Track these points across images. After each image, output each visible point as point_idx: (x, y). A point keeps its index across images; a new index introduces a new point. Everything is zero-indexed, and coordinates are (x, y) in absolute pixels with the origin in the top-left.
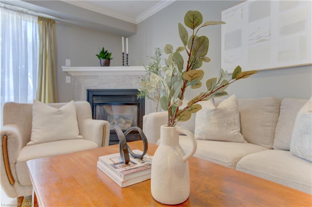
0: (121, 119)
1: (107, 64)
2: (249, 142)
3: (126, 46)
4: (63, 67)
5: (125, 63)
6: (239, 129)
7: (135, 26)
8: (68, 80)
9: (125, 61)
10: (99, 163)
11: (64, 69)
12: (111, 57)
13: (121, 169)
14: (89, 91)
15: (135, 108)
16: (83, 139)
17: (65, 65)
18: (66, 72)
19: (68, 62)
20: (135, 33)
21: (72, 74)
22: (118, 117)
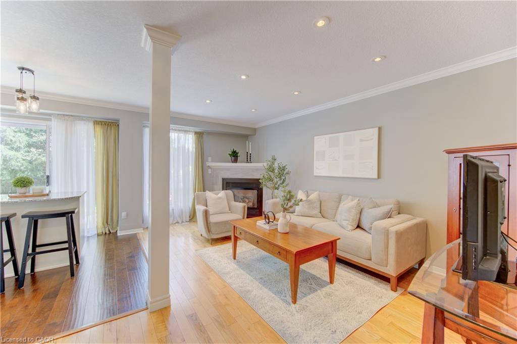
0: (245, 199)
1: (236, 161)
2: (324, 217)
3: (250, 146)
4: (207, 163)
5: (249, 161)
6: (319, 211)
7: (255, 130)
8: (210, 171)
9: (249, 159)
10: (257, 224)
11: (208, 164)
12: (238, 155)
13: (267, 225)
14: (223, 179)
15: (255, 192)
16: (231, 213)
17: (208, 161)
18: (209, 166)
19: (210, 159)
20: (255, 135)
21: (212, 167)
22: (242, 197)
